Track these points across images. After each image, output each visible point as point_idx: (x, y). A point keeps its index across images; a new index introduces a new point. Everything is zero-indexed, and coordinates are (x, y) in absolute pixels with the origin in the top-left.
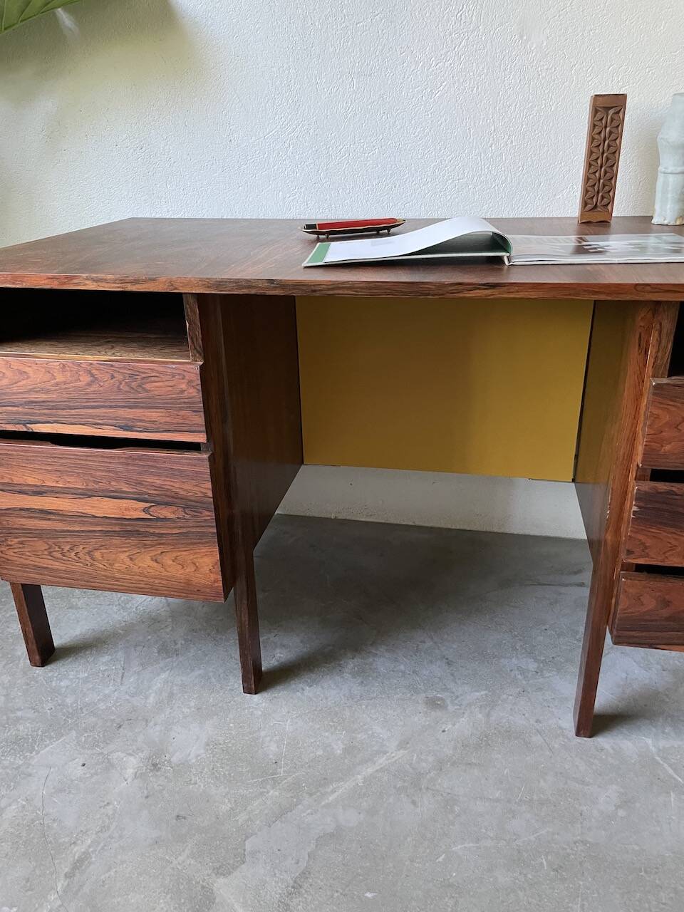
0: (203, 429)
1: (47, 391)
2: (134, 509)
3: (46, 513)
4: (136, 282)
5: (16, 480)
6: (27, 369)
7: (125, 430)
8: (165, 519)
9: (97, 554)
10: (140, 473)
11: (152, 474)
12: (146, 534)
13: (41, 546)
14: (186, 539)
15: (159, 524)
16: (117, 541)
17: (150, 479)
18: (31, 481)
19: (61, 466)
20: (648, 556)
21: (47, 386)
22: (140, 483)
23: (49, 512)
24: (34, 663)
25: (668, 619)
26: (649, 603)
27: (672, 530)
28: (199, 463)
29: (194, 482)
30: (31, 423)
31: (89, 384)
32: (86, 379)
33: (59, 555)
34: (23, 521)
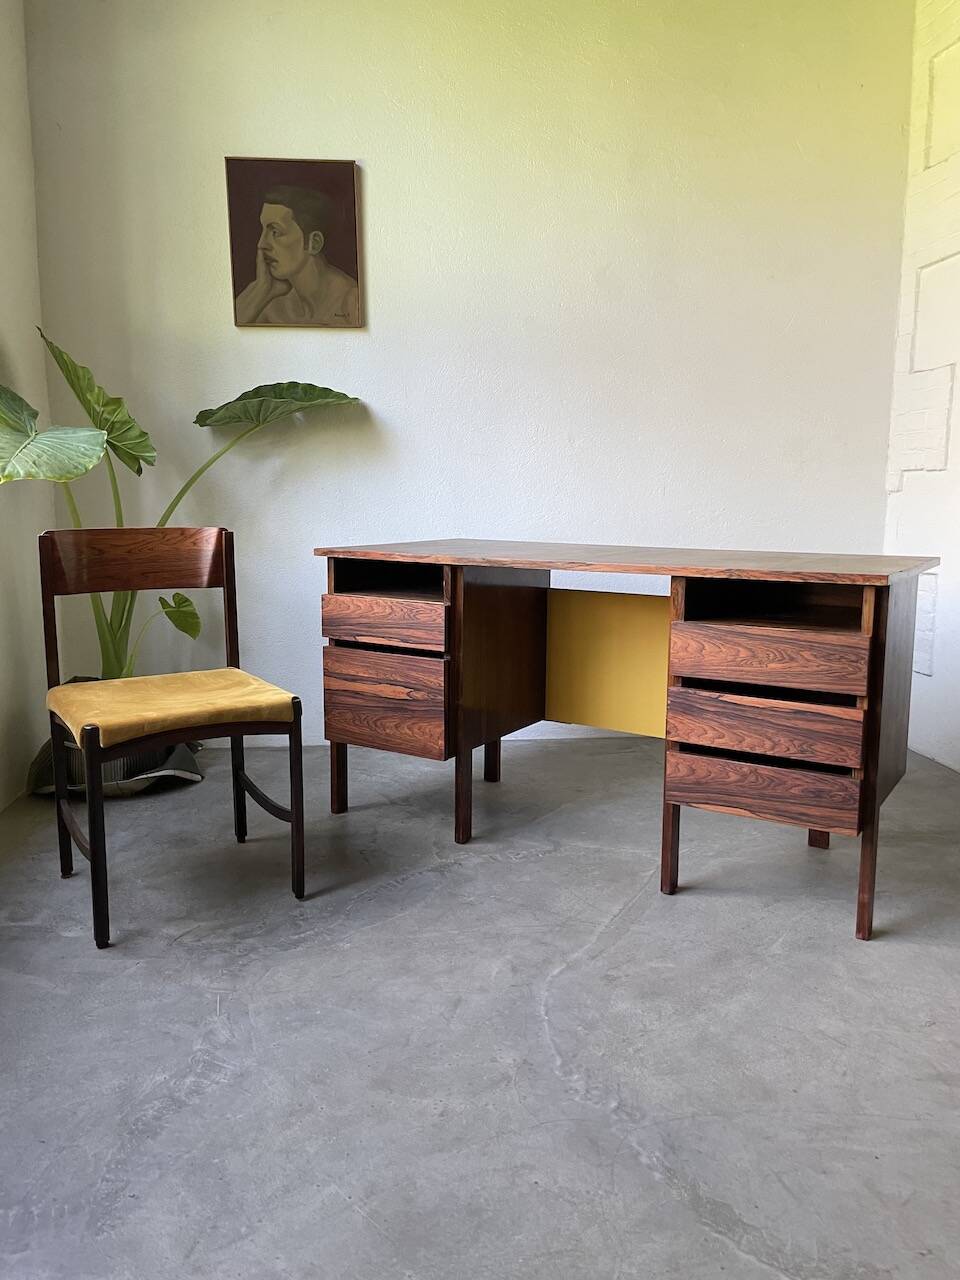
0: (443, 643)
1: (369, 618)
2: (401, 693)
3: (356, 694)
4: (421, 557)
5: (345, 671)
6: (360, 604)
7: (403, 641)
8: (418, 700)
9: (378, 723)
10: (409, 669)
11: (412, 670)
12: (406, 710)
13: (349, 716)
14: (427, 715)
15: (414, 703)
16: (390, 714)
17: (414, 674)
18: (353, 673)
19: (369, 662)
20: (678, 735)
21: (370, 614)
22: (407, 676)
23: (357, 693)
24: (333, 811)
25: (695, 783)
26: (683, 771)
27: (691, 718)
28: (439, 665)
29: (434, 677)
30: (358, 636)
31: (390, 614)
32: (388, 611)
33: (357, 723)
34: (342, 699)
